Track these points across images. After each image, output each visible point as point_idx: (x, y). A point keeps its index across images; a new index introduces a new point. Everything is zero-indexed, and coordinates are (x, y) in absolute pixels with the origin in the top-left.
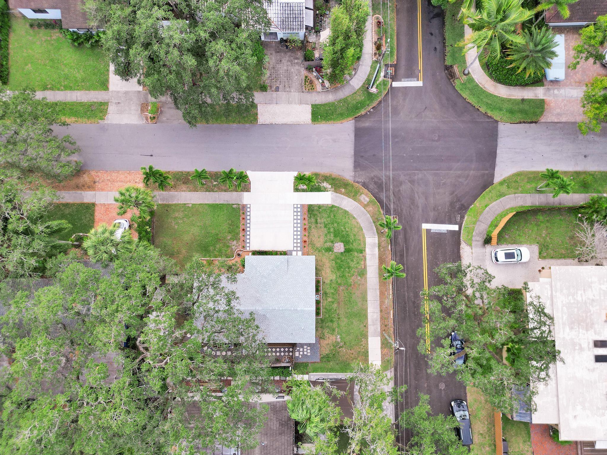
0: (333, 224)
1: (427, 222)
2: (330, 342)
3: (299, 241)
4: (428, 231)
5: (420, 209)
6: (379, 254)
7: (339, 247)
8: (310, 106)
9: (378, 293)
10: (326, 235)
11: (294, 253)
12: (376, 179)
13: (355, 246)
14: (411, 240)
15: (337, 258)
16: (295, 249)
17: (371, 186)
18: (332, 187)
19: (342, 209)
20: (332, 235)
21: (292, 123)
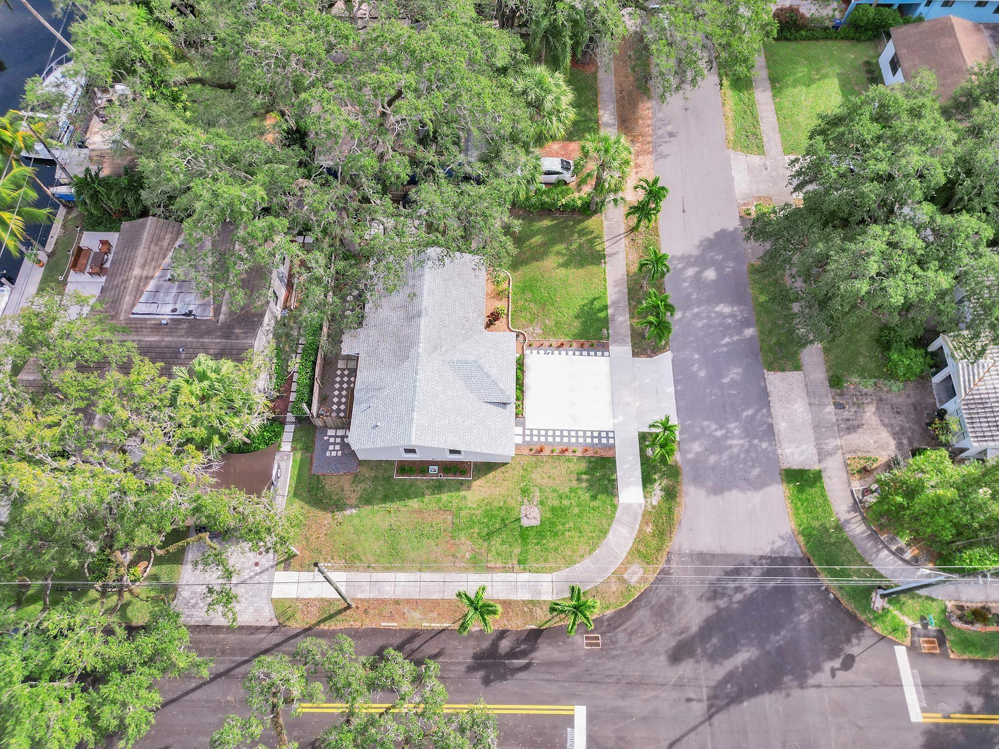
0: (578, 506)
1: (591, 718)
2: (347, 493)
3: (543, 439)
4: (569, 720)
5: (620, 703)
6: (517, 602)
7: (532, 516)
8: (817, 467)
9: (434, 597)
10: (555, 491)
11: (519, 430)
12: (678, 600)
13: (533, 549)
14: (547, 677)
15: (509, 511)
16: (528, 432)
17: (662, 589)
18: (654, 507)
19: (609, 525)
20: (556, 503)
21: (776, 431)
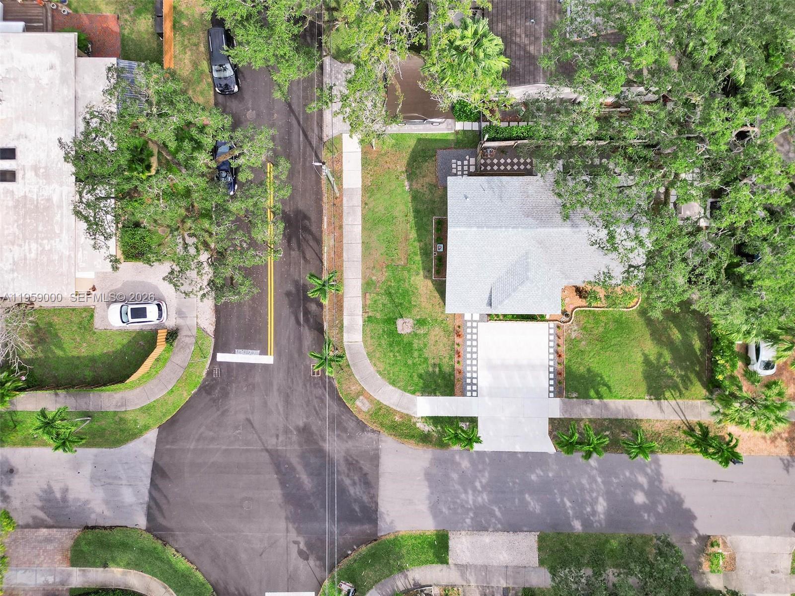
0: (414, 364)
1: (265, 367)
2: (421, 181)
3: (469, 337)
4: (264, 352)
5: (275, 387)
6: (342, 315)
7: (404, 326)
8: (450, 561)
9: (344, 254)
10: (425, 345)
11: (476, 317)
12: (344, 436)
13: (380, 328)
14: (292, 337)
15: (409, 309)
16: (475, 324)
17: (352, 425)
18: (415, 424)
19: (399, 387)
20: (415, 346)
21: (481, 533)
